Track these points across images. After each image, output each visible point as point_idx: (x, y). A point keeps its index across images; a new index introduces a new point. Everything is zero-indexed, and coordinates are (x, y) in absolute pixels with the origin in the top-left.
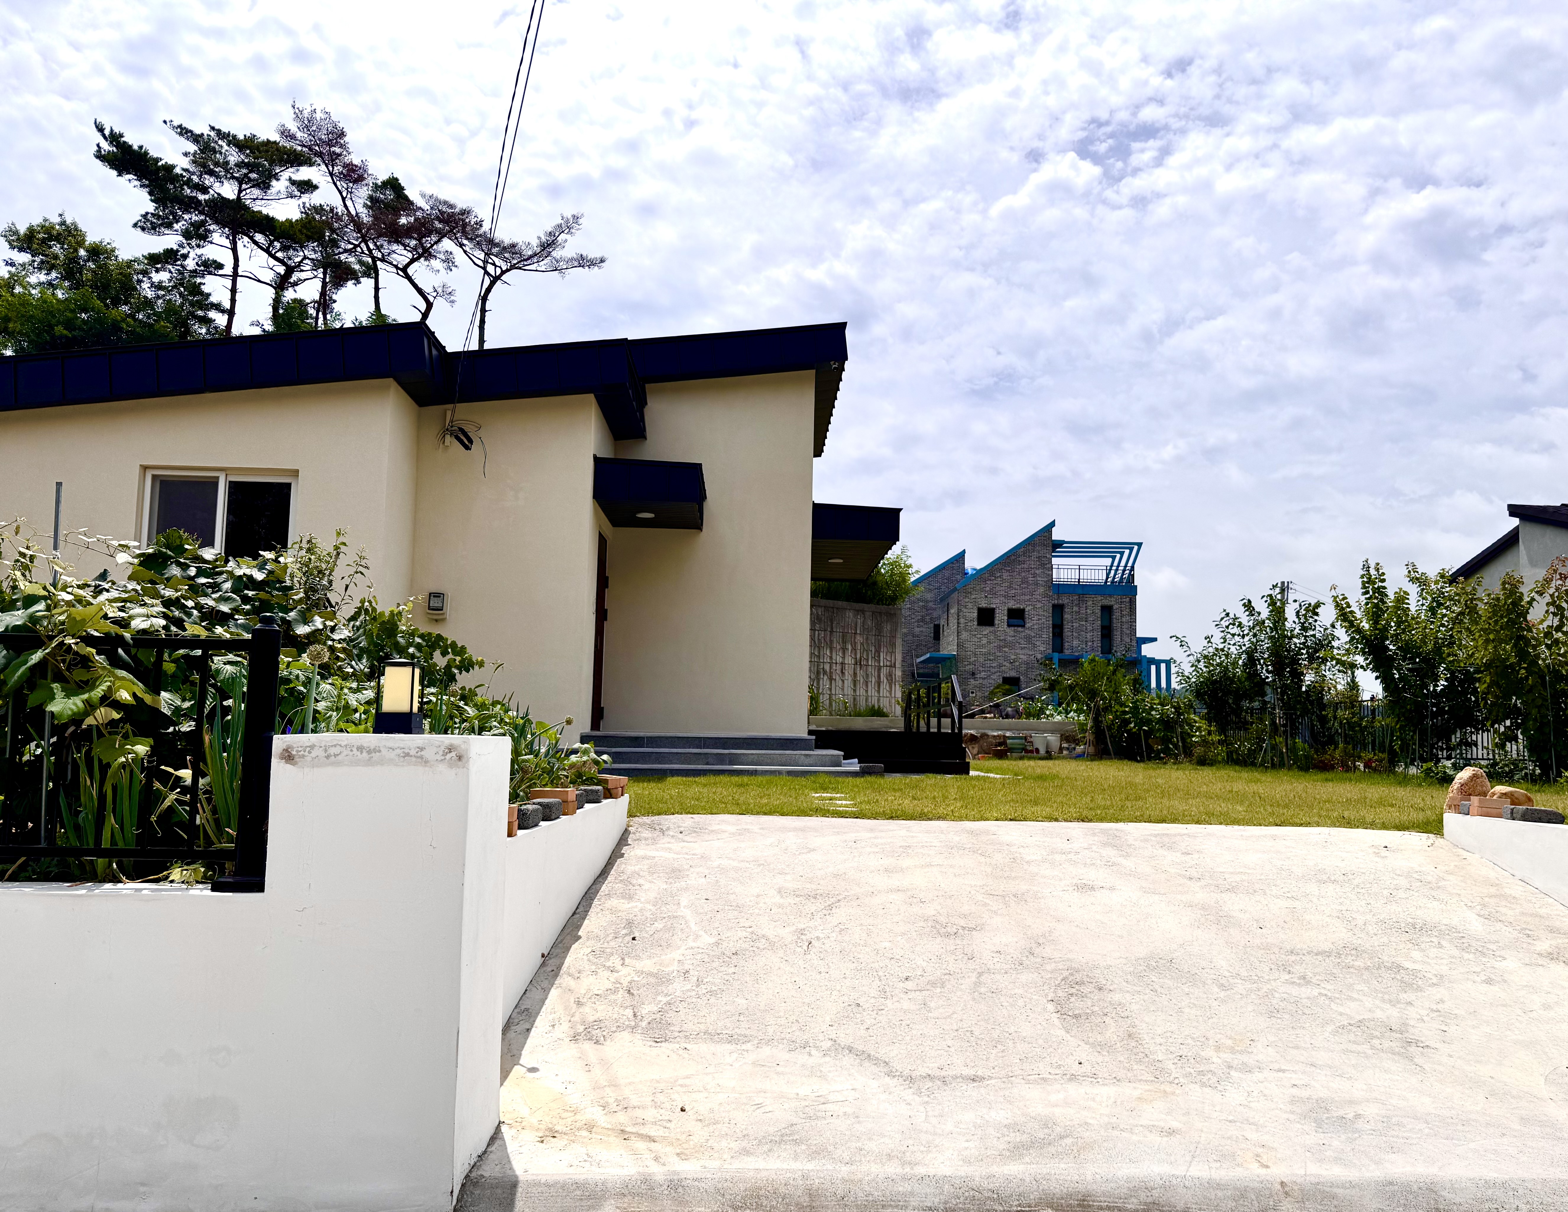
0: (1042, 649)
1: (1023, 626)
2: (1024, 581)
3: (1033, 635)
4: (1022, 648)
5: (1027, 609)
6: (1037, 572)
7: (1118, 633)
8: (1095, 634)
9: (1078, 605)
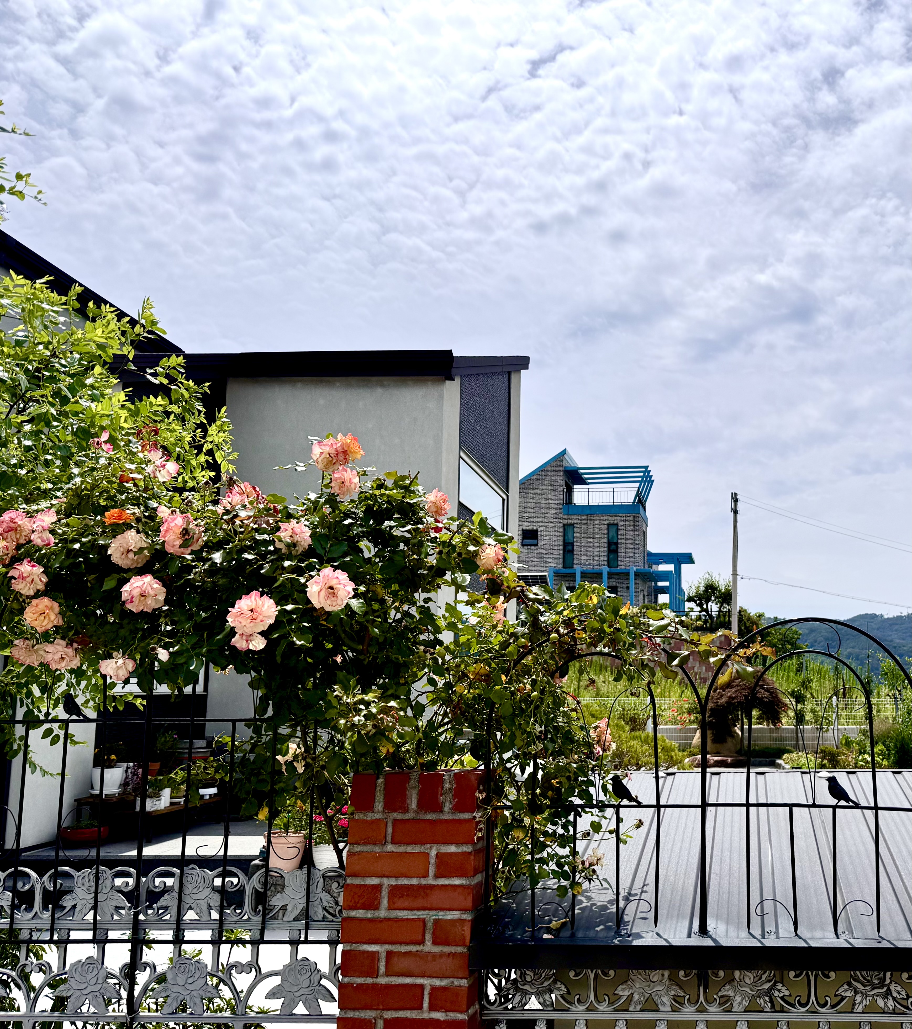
0: (552, 565)
1: (536, 545)
2: (538, 504)
3: (545, 552)
4: (535, 565)
5: (539, 530)
6: (549, 495)
7: (623, 548)
8: (602, 549)
9: (586, 524)
